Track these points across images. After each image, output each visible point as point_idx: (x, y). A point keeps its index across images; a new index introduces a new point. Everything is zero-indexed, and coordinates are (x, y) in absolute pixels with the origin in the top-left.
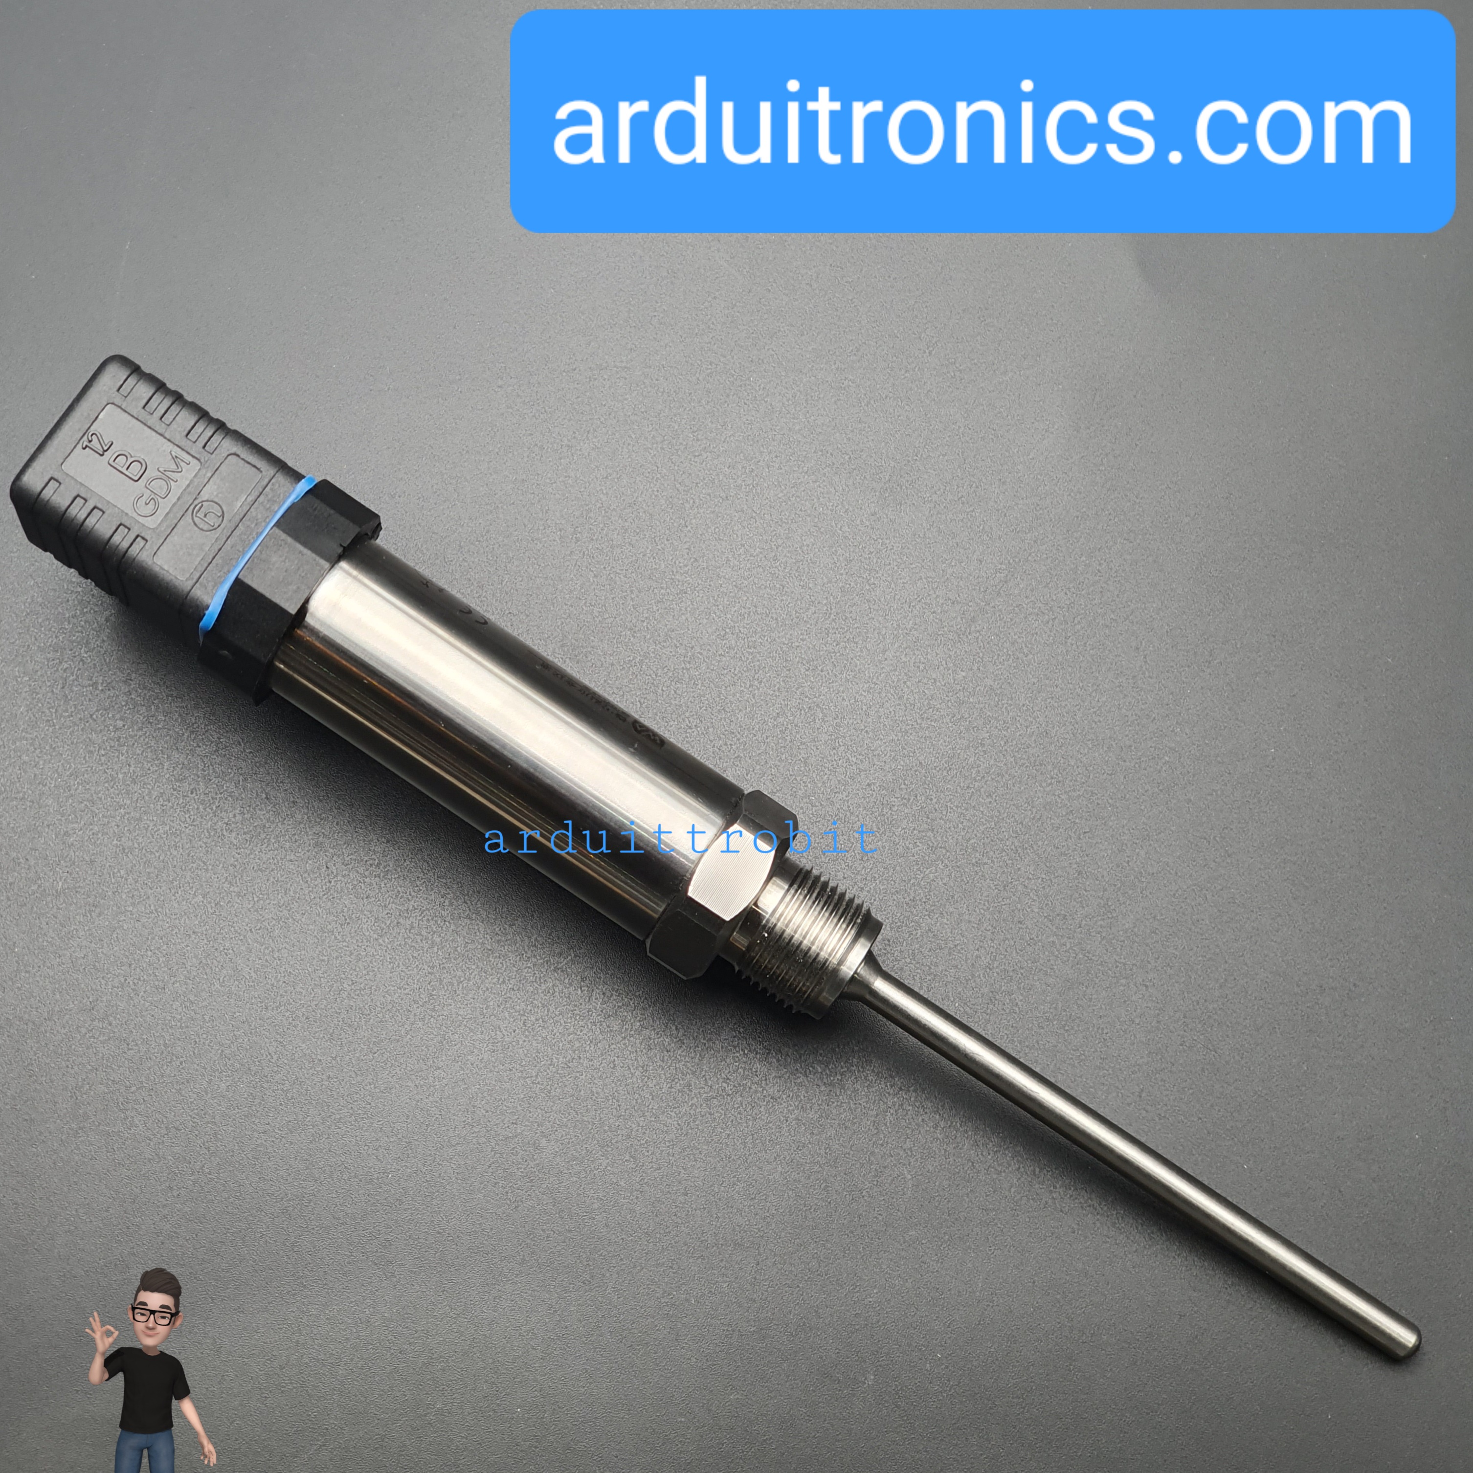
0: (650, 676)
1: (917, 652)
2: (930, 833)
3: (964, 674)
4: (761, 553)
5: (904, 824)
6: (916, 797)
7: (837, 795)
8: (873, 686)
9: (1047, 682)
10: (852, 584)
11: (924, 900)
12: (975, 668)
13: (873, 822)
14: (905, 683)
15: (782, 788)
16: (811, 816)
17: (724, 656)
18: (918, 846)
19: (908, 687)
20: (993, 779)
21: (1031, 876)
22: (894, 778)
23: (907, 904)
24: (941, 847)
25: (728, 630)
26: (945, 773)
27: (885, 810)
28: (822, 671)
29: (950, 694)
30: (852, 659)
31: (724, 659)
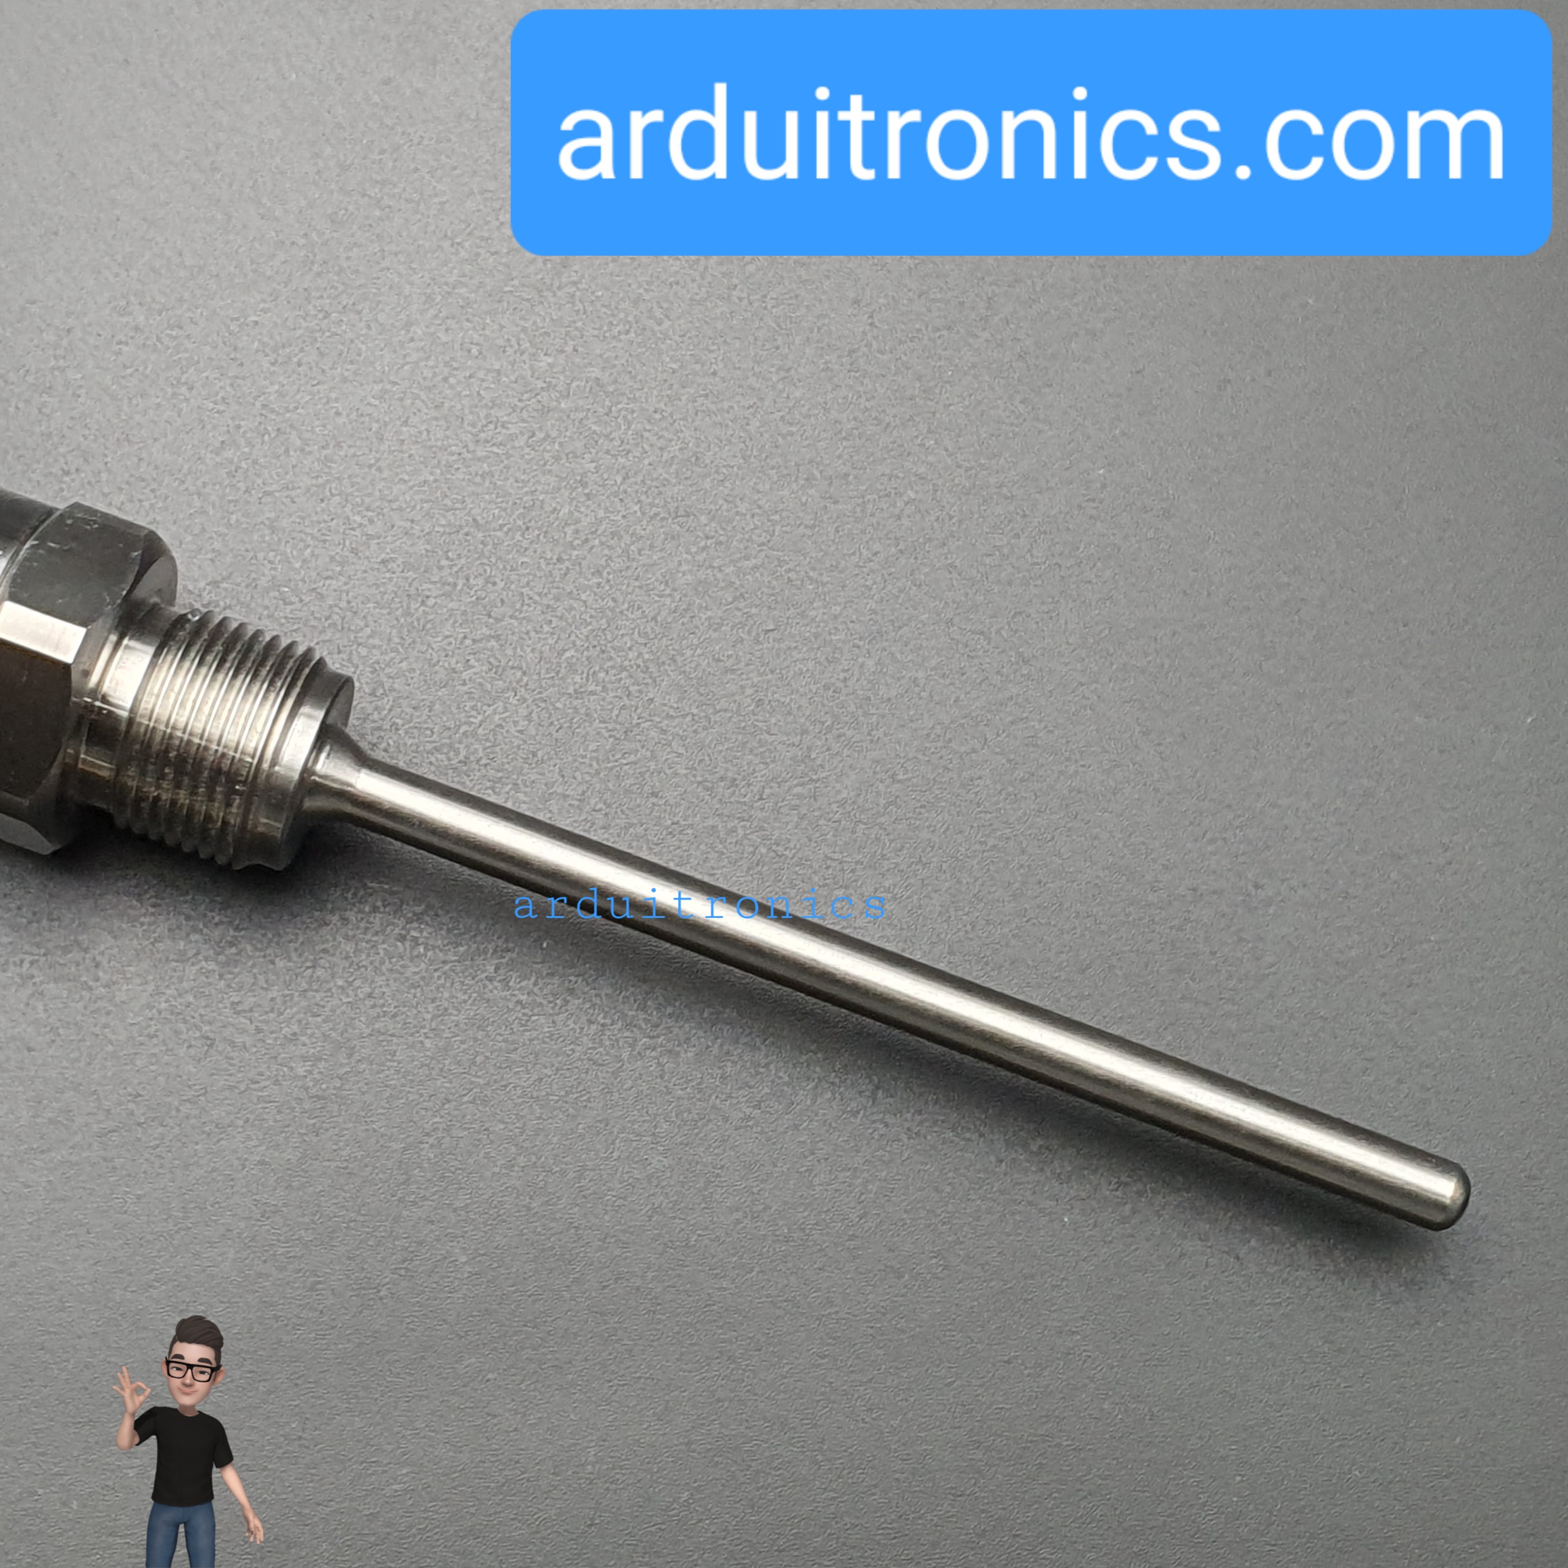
1: (467, 325)
2: (493, 643)
3: (550, 360)
4: (187, 157)
5: (447, 629)
6: (468, 580)
7: (328, 582)
8: (389, 387)
9: (698, 367)
10: (351, 208)
11: (484, 761)
12: (569, 349)
13: (393, 626)
14: (445, 380)
15: (231, 573)
16: (283, 621)
17: (127, 344)
18: (474, 667)
19: (452, 387)
20: (602, 544)
21: (672, 712)
22: (428, 547)
24: (513, 668)
25: (132, 298)
26: (518, 537)
27: (413, 606)
28: (299, 364)
29: (526, 396)
30: (352, 341)
31: (125, 349)
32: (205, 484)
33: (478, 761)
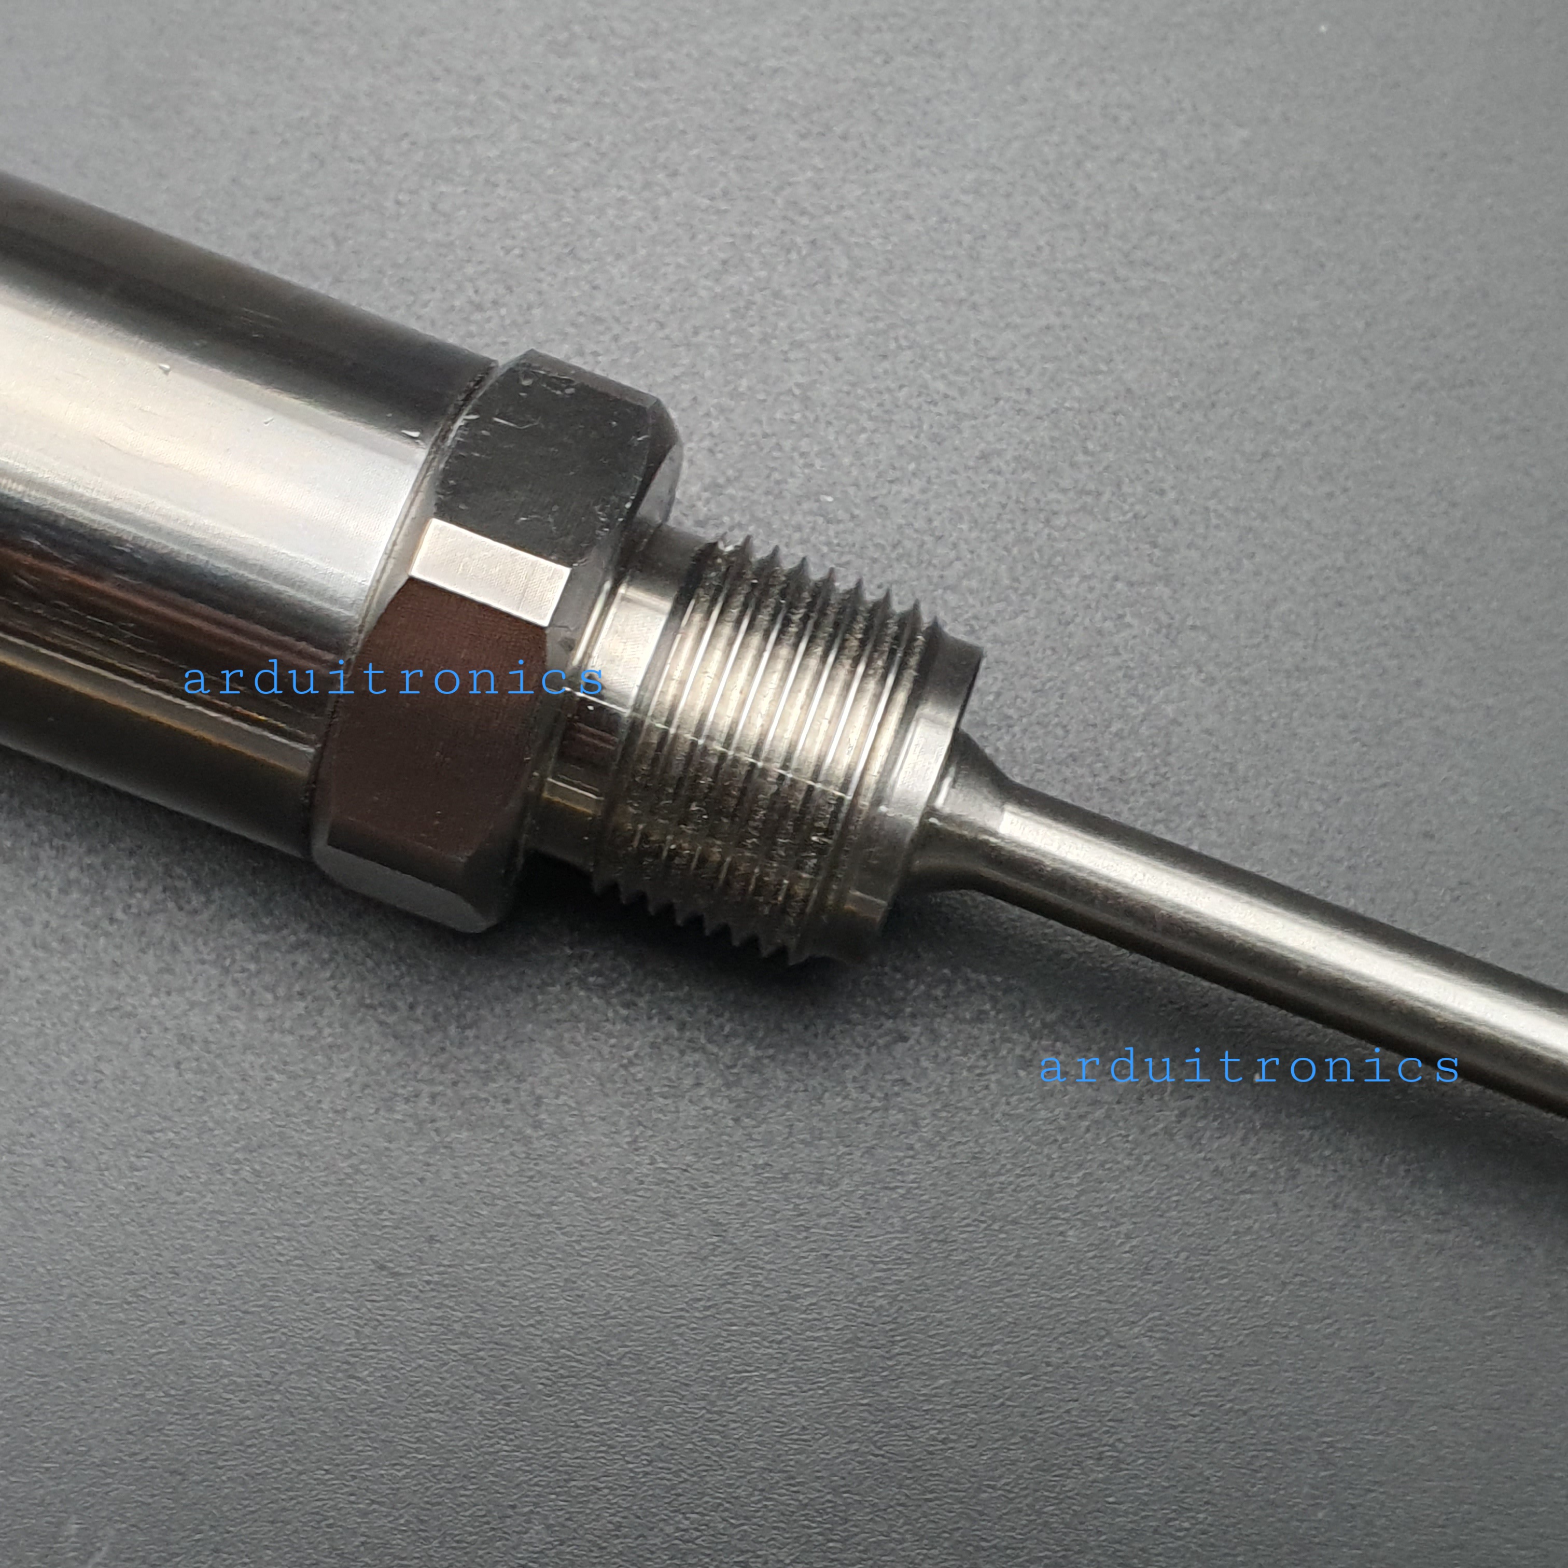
0: (362, 161)
1: (1110, 77)
2: (1160, 589)
3: (1244, 133)
5: (1087, 565)
6: (1119, 485)
7: (895, 488)
11: (1151, 778)
12: (1275, 116)
13: (1000, 560)
14: (1079, 164)
15: (741, 471)
16: (825, 549)
17: (568, 101)
18: (1129, 626)
19: (1089, 177)
20: (1335, 429)
21: (1454, 702)
22: (1056, 434)
23: (1104, 790)
24: (1193, 627)
26: (1198, 417)
27: (1032, 527)
28: (844, 137)
29: (1208, 193)
30: (928, 101)
31: (569, 109)
32: (696, 333)
33: (1140, 779)
